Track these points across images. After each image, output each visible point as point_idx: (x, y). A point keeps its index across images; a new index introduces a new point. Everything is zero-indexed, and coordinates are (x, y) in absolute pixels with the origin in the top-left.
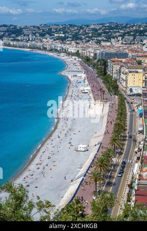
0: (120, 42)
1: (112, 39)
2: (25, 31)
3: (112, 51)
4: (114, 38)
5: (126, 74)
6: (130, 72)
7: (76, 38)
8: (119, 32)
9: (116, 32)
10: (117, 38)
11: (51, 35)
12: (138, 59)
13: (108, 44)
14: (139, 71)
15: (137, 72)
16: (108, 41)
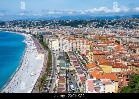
0: (48, 28)
2: (6, 23)
3: (45, 32)
5: (51, 41)
7: (29, 26)
10: (47, 26)
11: (18, 25)
12: (56, 35)
13: (43, 29)
14: (57, 40)
16: (43, 27)
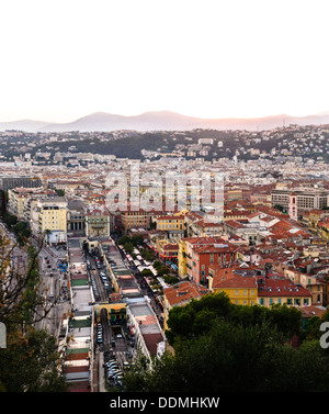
0: (29, 162)
1: (15, 158)
3: (15, 175)
4: (18, 155)
5: (39, 210)
6: (46, 208)
8: (26, 145)
9: (21, 145)
10: (24, 155)
12: (58, 187)
13: (10, 165)
14: (60, 205)
15: (57, 208)
16: (8, 161)
